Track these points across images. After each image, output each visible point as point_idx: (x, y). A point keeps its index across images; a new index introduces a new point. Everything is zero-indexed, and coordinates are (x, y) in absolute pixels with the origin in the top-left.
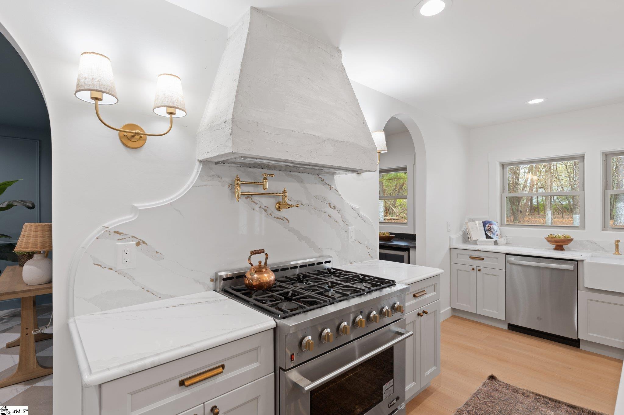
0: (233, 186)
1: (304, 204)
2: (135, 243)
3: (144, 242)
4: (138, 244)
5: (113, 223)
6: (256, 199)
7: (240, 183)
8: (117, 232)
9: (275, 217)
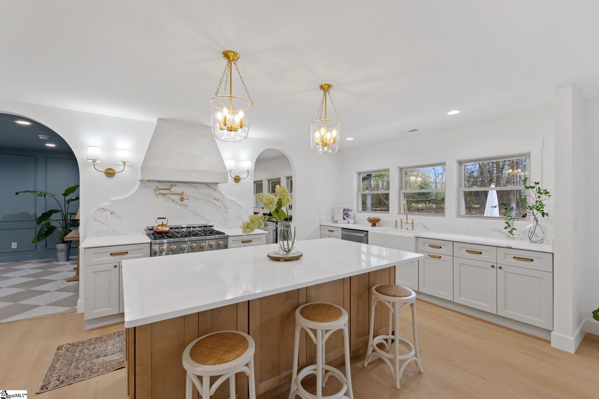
0: (155, 190)
1: (197, 198)
2: (110, 213)
3: (114, 213)
4: (111, 213)
5: (101, 205)
6: (168, 196)
7: (158, 189)
8: (103, 209)
9: (179, 204)
